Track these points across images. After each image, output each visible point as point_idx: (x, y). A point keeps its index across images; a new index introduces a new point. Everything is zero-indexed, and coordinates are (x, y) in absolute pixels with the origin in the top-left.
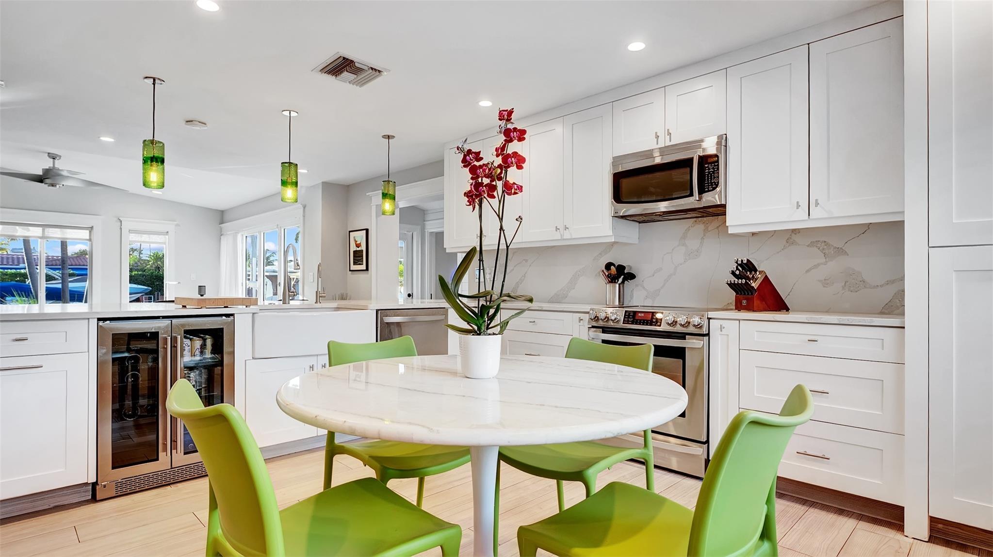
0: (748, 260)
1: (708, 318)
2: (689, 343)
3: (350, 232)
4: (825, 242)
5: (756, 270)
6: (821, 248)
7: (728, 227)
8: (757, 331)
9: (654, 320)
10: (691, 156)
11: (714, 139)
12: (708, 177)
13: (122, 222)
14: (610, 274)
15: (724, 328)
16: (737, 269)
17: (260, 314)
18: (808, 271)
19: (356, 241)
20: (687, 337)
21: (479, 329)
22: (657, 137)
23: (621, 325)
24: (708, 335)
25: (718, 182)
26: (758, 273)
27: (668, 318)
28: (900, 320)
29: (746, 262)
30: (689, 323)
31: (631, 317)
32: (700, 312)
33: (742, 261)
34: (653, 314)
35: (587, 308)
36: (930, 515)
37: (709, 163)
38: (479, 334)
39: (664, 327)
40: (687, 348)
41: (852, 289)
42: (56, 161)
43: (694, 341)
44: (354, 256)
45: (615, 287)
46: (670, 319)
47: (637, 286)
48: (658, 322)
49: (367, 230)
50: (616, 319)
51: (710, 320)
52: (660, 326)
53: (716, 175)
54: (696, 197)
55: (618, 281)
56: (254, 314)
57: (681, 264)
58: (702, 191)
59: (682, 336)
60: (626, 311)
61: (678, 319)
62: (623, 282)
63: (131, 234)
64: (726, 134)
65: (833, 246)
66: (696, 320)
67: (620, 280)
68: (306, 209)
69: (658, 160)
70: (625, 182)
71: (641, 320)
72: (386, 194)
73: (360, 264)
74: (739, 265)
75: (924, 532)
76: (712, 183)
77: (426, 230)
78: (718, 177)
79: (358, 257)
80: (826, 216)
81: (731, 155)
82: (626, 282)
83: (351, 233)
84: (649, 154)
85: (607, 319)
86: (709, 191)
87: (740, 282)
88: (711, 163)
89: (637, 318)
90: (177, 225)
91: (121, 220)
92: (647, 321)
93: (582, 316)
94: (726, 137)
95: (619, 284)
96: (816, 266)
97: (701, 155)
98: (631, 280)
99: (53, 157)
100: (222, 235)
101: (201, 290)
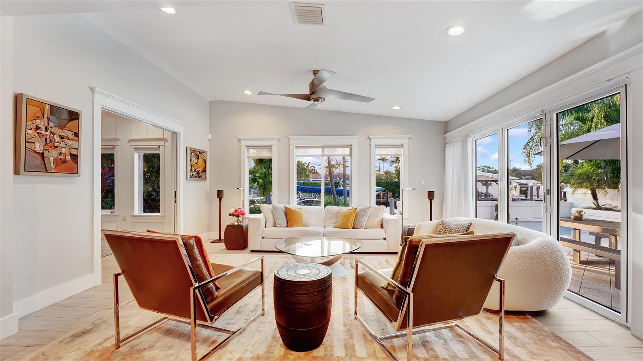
13: (371, 139)
63: (377, 149)
91: (370, 138)
100: (446, 144)
101: (431, 195)
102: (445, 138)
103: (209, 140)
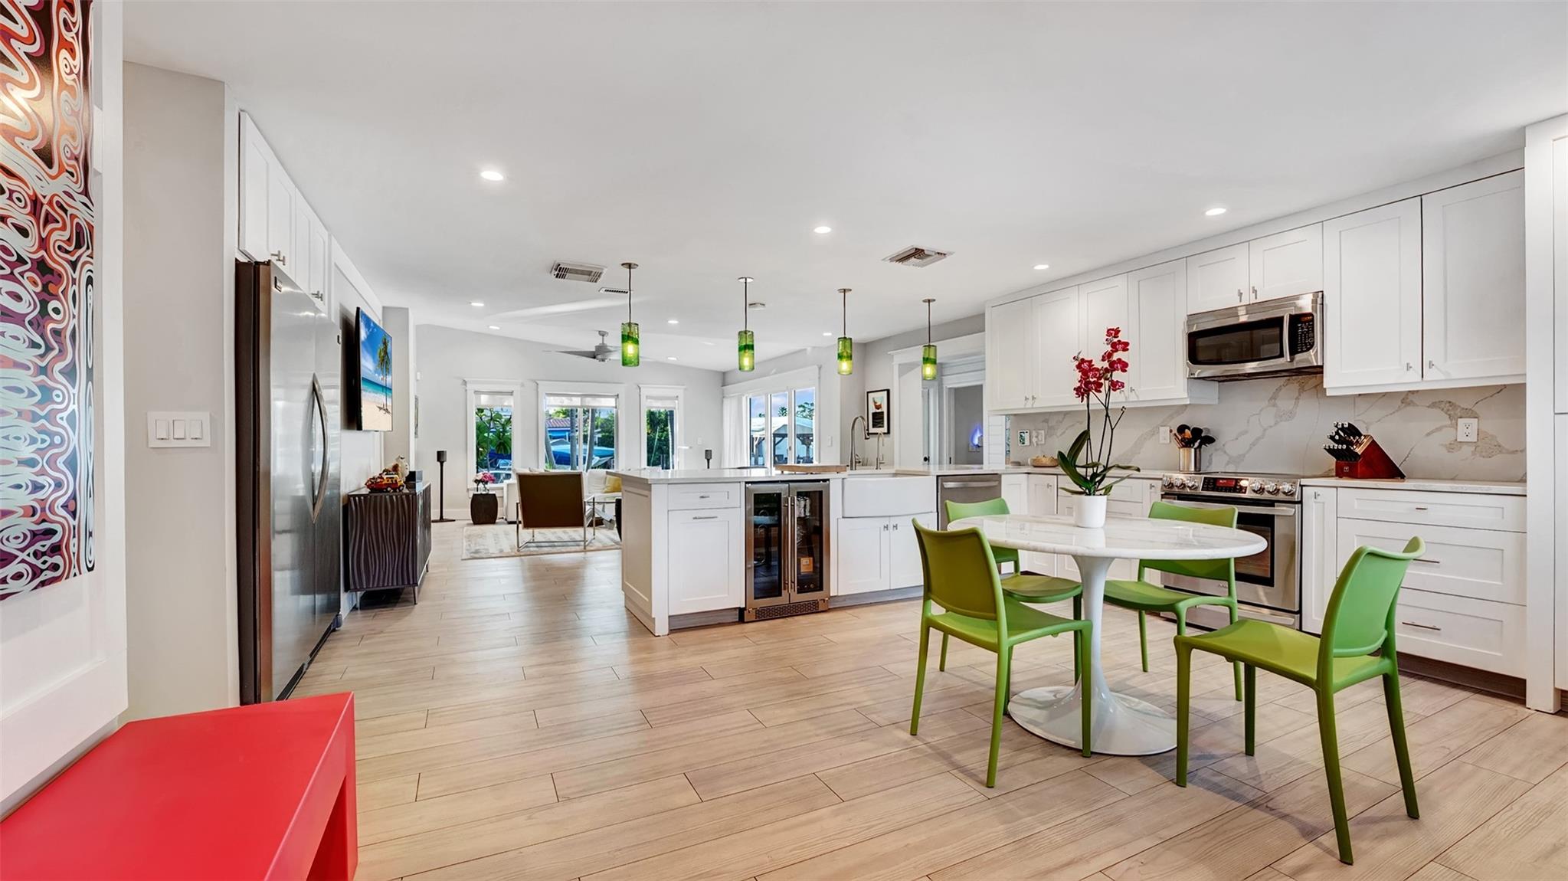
0: (1349, 424)
1: (1300, 485)
2: (1278, 510)
3: (868, 393)
4: (1450, 402)
5: (1360, 435)
6: (1445, 409)
7: (1325, 389)
8: (1357, 499)
9: (1238, 487)
10: (1282, 315)
11: (1310, 297)
12: (1301, 336)
13: (642, 390)
14: (1184, 438)
15: (1319, 495)
16: (1337, 433)
17: (848, 479)
18: (1428, 434)
19: (875, 403)
20: (1276, 504)
21: (1090, 491)
22: (1241, 294)
23: (1200, 491)
24: (1301, 502)
25: (1314, 342)
26: (1363, 437)
27: (1254, 485)
28: (1521, 488)
29: (1347, 426)
30: (1279, 490)
31: (1211, 483)
32: (1292, 478)
33: (1343, 425)
34: (1237, 481)
35: (1159, 474)
36: (1556, 686)
37: (1302, 323)
38: (1090, 495)
39: (1248, 495)
40: (1278, 515)
41: (1484, 454)
42: (605, 337)
43: (1285, 508)
44: (873, 418)
45: (1190, 452)
46: (1257, 486)
47: (1216, 450)
48: (1242, 490)
49: (888, 391)
50: (1193, 486)
51: (1304, 488)
52: (1245, 493)
53: (1311, 335)
54: (1287, 359)
55: (1194, 445)
56: (843, 479)
57: (1271, 427)
58: (1294, 351)
59: (1271, 503)
60: (1205, 478)
61: (1266, 487)
62: (1200, 447)
64: (1322, 292)
65: (1459, 406)
66: (1287, 487)
67: (1197, 445)
68: (822, 370)
69: (1243, 319)
70: (1201, 342)
71: (1222, 487)
72: (927, 359)
73: (880, 427)
74: (1339, 429)
75: (1549, 703)
76: (1306, 344)
77: (944, 386)
78: (1314, 337)
79: (878, 419)
80: (1443, 378)
81: (1328, 314)
82: (1203, 446)
83: (870, 394)
84: (1233, 311)
85: (1183, 486)
86: (1302, 352)
87: (1340, 448)
88: (1305, 322)
89: (1218, 485)
90: (685, 389)
91: (640, 387)
92: (1230, 488)
93: (1153, 482)
94: (1323, 295)
95: (1195, 449)
96: (1439, 429)
97: (1293, 313)
98: (1209, 444)
99: (603, 334)
100: (724, 397)
101: (708, 454)
102: (723, 391)
103: (417, 380)
